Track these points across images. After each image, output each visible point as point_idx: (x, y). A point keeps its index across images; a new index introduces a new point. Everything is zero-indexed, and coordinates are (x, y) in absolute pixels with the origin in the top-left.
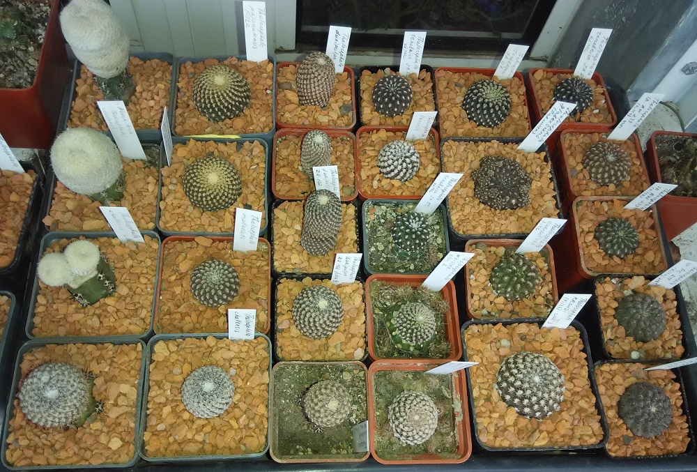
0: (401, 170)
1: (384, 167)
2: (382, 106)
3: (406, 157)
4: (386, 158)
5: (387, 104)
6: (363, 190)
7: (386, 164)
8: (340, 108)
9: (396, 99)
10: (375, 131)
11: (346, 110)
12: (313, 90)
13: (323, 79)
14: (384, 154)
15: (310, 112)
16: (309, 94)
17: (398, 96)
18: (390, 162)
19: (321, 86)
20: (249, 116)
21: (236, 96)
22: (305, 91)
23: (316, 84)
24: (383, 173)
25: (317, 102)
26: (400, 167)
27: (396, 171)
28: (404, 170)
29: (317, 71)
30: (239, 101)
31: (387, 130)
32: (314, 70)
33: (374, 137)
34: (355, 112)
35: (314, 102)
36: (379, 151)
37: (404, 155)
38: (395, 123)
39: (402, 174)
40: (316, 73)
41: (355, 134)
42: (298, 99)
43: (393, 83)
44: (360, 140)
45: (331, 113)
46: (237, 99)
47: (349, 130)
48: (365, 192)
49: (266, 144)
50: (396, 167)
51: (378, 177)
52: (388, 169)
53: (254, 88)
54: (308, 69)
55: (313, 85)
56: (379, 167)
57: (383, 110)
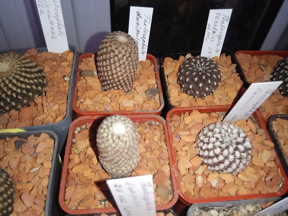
0: (234, 161)
1: (209, 157)
2: (191, 87)
3: (238, 143)
4: (210, 146)
5: (197, 84)
6: (184, 191)
7: (211, 154)
8: (145, 92)
9: (207, 77)
10: (187, 113)
11: (152, 93)
12: (114, 71)
13: (125, 58)
14: (206, 140)
15: (113, 97)
16: (110, 77)
17: (208, 74)
18: (218, 151)
19: (123, 66)
20: (40, 105)
21: (22, 82)
22: (106, 74)
23: (117, 64)
24: (208, 165)
25: (120, 86)
26: (231, 158)
27: (227, 163)
28: (238, 161)
29: (117, 48)
30: (26, 89)
31: (201, 111)
32: (114, 47)
33: (188, 119)
34: (161, 94)
35: (117, 86)
36: (198, 137)
37: (234, 141)
38: (206, 103)
39: (234, 166)
40: (116, 51)
41: (165, 118)
42: (100, 85)
43: (201, 63)
44: (171, 124)
45: (136, 97)
46: (24, 86)
47: (157, 114)
48: (188, 193)
49: (56, 137)
50: (226, 158)
51: (201, 170)
52: (215, 160)
53: (51, 77)
54: (107, 48)
55: (113, 66)
56: (201, 156)
57: (192, 91)
